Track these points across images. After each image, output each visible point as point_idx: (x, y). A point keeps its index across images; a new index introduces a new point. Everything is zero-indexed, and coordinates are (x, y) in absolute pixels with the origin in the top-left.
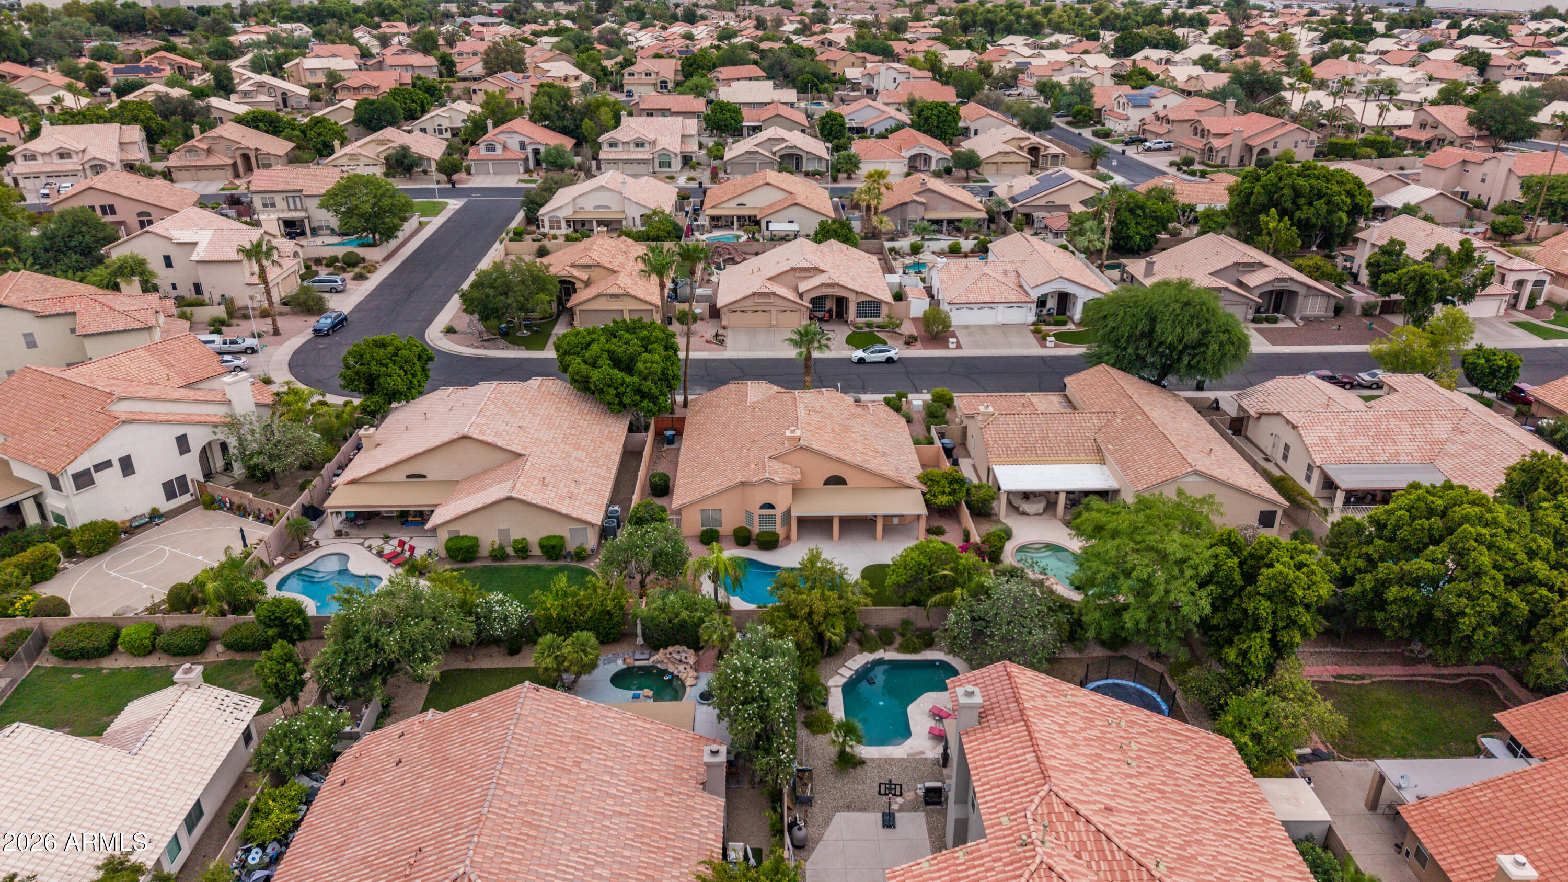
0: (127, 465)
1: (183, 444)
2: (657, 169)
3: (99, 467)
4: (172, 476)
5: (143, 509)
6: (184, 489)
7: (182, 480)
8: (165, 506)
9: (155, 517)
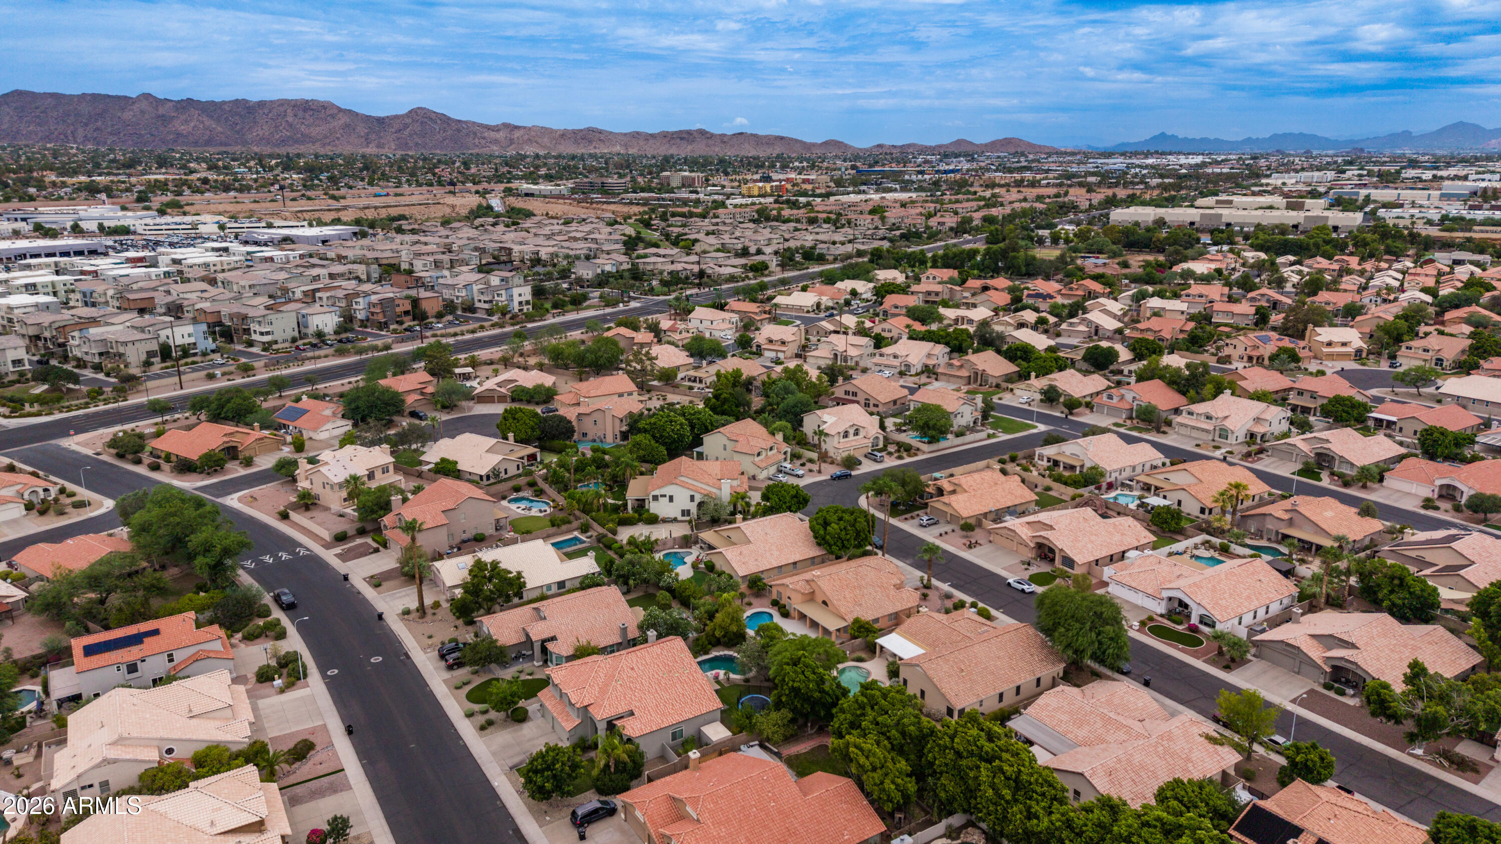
0: (671, 499)
1: (692, 498)
2: (1217, 438)
3: (662, 496)
4: (686, 508)
5: (672, 516)
6: (689, 514)
7: (689, 511)
8: (680, 518)
9: (675, 520)
